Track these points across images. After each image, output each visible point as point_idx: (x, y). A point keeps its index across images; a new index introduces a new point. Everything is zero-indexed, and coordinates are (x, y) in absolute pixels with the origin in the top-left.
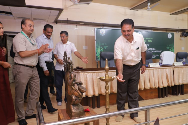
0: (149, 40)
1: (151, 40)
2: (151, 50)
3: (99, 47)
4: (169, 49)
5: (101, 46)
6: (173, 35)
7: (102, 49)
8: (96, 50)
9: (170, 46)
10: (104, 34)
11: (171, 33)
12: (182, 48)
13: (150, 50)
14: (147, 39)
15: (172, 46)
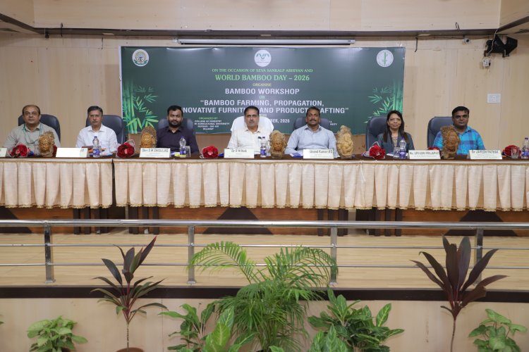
0: (298, 74)
1: (306, 74)
2: (306, 107)
3: (132, 97)
4: (382, 101)
5: (137, 95)
6: (398, 55)
7: (139, 102)
8: (123, 105)
9: (383, 91)
10: (145, 62)
11: (392, 49)
12: (489, 95)
13: (300, 107)
14: (290, 71)
15: (394, 92)
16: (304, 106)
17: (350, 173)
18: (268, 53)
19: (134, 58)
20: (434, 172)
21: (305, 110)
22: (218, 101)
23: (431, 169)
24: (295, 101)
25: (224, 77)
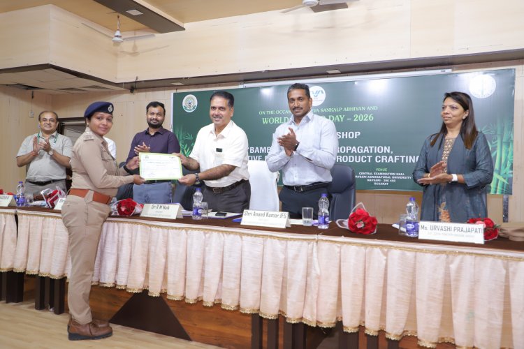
0: (359, 113)
1: (369, 112)
2: (370, 154)
5: (185, 142)
7: (186, 150)
10: (194, 108)
14: (349, 109)
15: (499, 133)
16: (366, 154)
17: (296, 256)
18: (322, 89)
19: (184, 104)
20: (459, 269)
21: (367, 159)
22: (265, 148)
23: (452, 262)
24: (354, 147)
25: (271, 121)
